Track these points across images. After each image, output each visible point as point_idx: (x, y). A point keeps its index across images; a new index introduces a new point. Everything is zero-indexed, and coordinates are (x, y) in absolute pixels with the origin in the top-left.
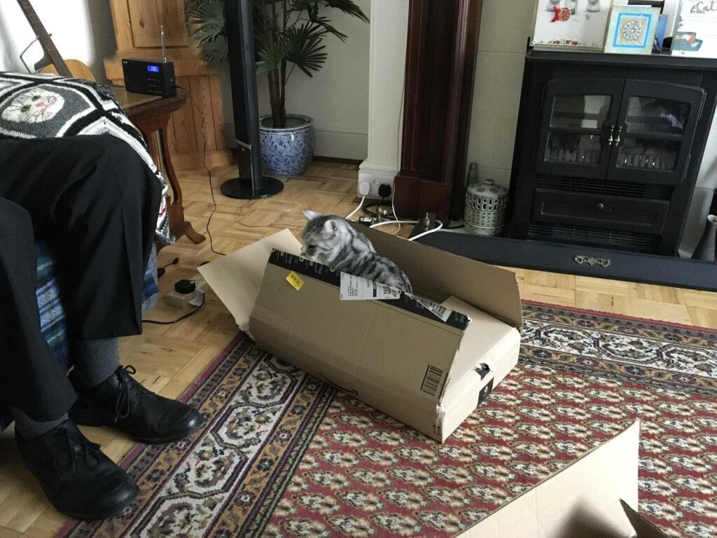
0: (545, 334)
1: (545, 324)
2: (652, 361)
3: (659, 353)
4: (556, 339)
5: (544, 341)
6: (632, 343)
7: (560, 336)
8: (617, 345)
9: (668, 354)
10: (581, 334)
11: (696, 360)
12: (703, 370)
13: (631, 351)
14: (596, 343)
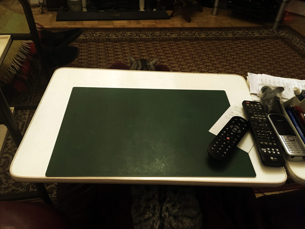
0: (108, 35)
1: (108, 33)
2: (135, 36)
3: (137, 35)
4: (111, 35)
5: (108, 37)
6: (130, 33)
7: (112, 35)
8: (127, 34)
9: (139, 34)
10: (117, 33)
11: (145, 35)
12: (147, 36)
13: (130, 35)
14: (122, 35)
